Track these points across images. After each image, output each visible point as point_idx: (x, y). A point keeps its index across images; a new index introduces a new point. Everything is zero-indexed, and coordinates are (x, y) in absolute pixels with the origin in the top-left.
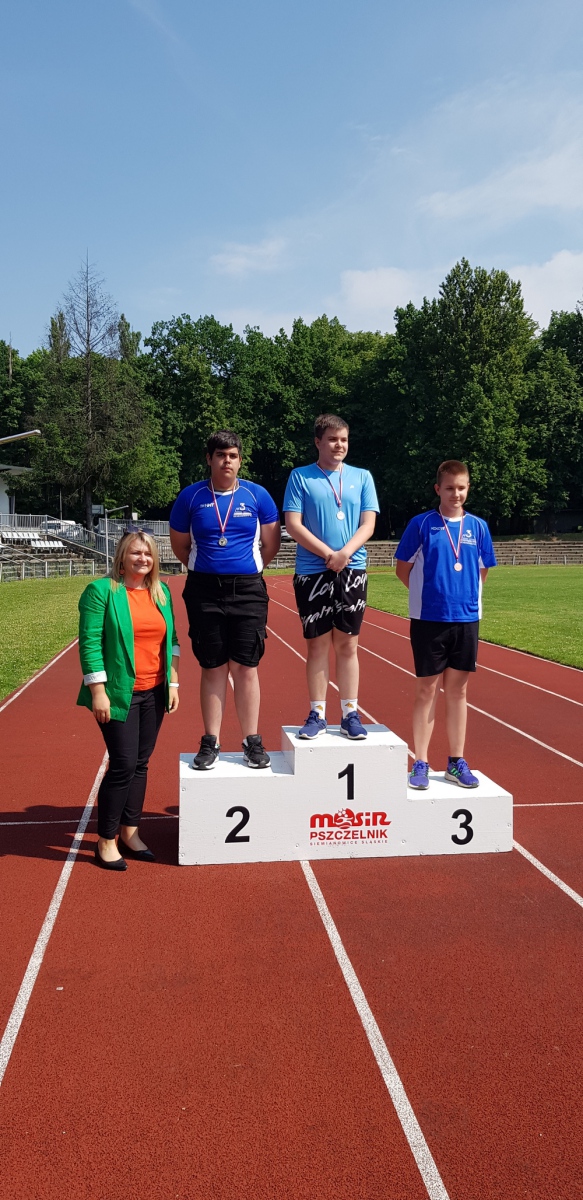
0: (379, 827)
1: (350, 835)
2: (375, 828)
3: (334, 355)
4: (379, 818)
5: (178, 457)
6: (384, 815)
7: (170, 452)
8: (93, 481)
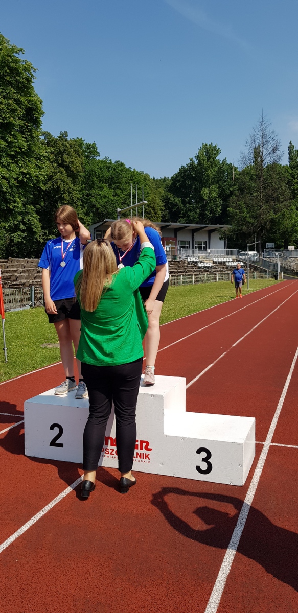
0: (144, 451)
4: (144, 445)
6: (148, 444)
8: (262, 230)
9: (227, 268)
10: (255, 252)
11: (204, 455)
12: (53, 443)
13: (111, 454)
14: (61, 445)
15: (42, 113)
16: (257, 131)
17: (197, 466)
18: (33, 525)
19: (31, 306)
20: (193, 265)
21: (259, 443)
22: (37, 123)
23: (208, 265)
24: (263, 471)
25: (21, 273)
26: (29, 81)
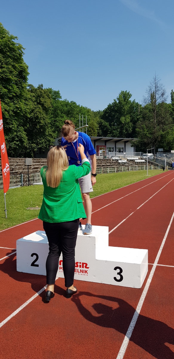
0: (85, 269)
2: (83, 269)
4: (85, 265)
6: (86, 264)
8: (155, 141)
9: (135, 163)
10: (152, 154)
11: (118, 270)
12: (33, 264)
14: (37, 266)
15: (28, 74)
16: (152, 84)
17: (114, 277)
18: (21, 310)
19: (21, 185)
20: (115, 162)
21: (151, 264)
22: (25, 79)
23: (124, 162)
24: (152, 280)
25: (15, 166)
26: (20, 55)
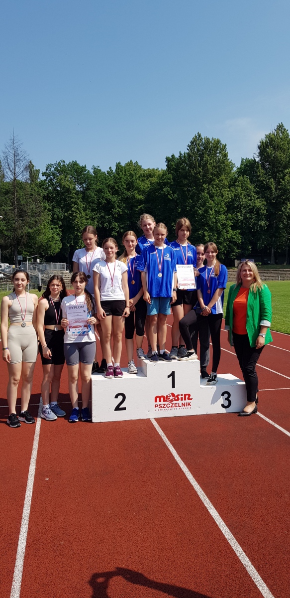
0: (187, 401)
1: (174, 405)
2: (185, 402)
3: (136, 180)
4: (187, 396)
5: (60, 231)
6: (189, 395)
7: (56, 228)
8: (18, 243)
10: (8, 264)
11: (226, 396)
12: (118, 408)
13: (163, 407)
14: (124, 409)
16: (9, 148)
17: (222, 404)
